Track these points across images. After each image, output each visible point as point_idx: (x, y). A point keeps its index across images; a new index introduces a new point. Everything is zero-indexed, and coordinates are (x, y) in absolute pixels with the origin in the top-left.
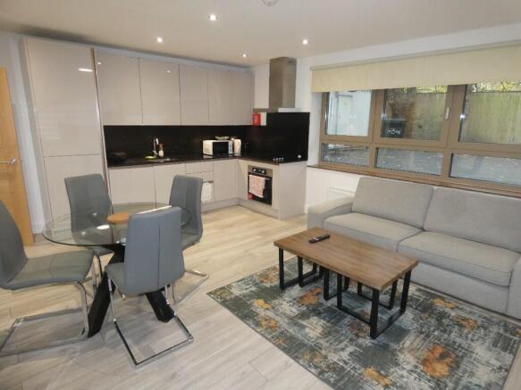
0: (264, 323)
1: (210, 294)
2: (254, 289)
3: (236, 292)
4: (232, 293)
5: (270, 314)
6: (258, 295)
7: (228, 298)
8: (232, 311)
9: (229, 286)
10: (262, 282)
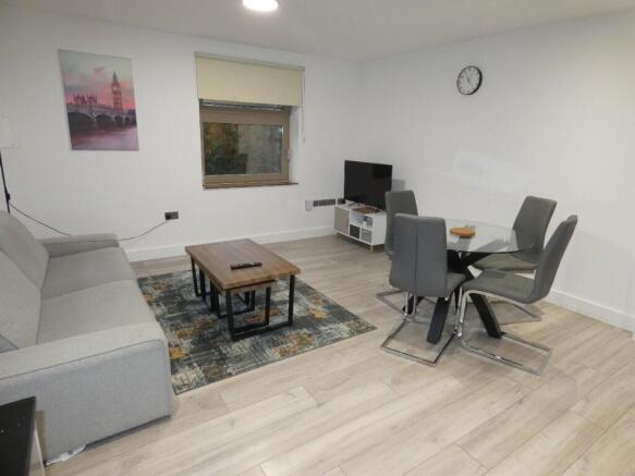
0: (321, 301)
1: (374, 328)
2: (322, 328)
3: (343, 327)
4: (348, 326)
5: (312, 306)
6: (320, 321)
7: (352, 322)
8: (346, 311)
9: (352, 334)
10: (310, 335)
